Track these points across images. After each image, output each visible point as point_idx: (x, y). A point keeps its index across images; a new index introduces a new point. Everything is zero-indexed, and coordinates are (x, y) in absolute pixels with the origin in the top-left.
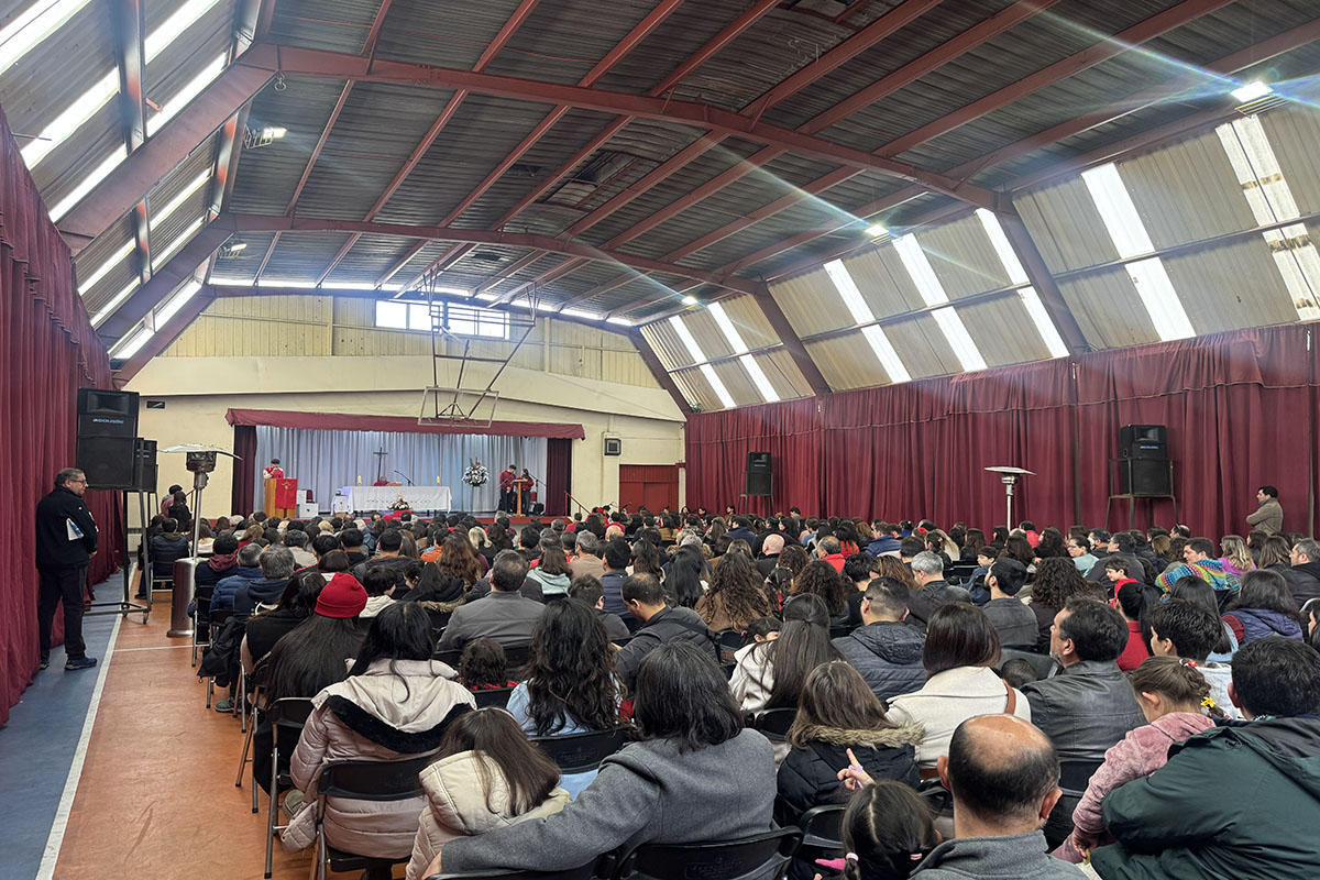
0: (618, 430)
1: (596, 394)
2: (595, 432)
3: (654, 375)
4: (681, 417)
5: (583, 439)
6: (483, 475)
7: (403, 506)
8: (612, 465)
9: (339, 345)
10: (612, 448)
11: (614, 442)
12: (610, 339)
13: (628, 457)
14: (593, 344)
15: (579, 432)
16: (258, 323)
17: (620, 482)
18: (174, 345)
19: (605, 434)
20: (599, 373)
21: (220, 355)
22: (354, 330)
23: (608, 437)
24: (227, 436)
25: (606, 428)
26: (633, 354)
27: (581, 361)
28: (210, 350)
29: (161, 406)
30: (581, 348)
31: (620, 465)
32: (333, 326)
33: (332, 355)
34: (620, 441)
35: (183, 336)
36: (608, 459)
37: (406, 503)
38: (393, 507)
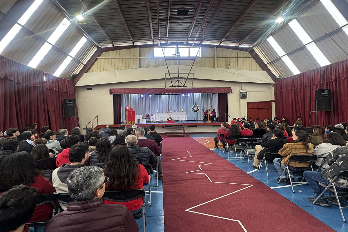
0: (245, 89)
1: (236, 75)
2: (236, 90)
3: (260, 66)
4: (272, 82)
5: (232, 93)
6: (197, 108)
7: (170, 119)
8: (244, 102)
9: (142, 65)
10: (244, 96)
11: (244, 93)
12: (241, 54)
13: (250, 99)
14: (234, 56)
15: (230, 90)
16: (116, 59)
17: (247, 109)
18: (91, 69)
19: (241, 90)
20: (237, 67)
21: (105, 71)
22: (147, 59)
23: (242, 91)
24: (111, 98)
25: (241, 88)
26: (251, 58)
27: (229, 63)
28: (102, 69)
29: (91, 89)
30: (229, 58)
31: (247, 102)
32: (140, 58)
33: (140, 68)
34: (246, 93)
35: (94, 66)
36: (242, 100)
37: (172, 118)
38: (167, 120)
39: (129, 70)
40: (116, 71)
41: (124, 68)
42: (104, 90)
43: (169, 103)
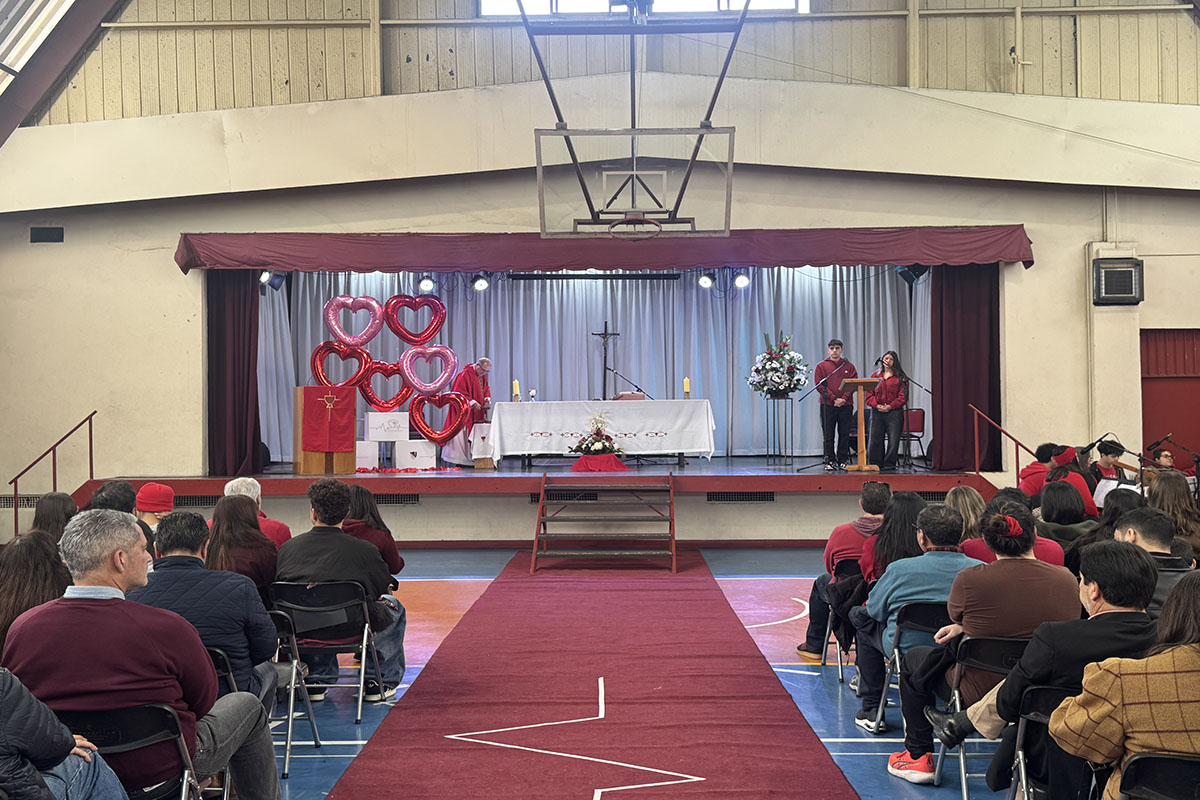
0: (1133, 236)
1: (1061, 137)
2: (1062, 245)
5: (1028, 264)
6: (791, 371)
7: (598, 446)
8: (1119, 330)
9: (401, 70)
10: (1117, 284)
11: (1122, 267)
13: (1162, 311)
14: (1049, 5)
15: (1016, 248)
16: (226, 36)
17: (1142, 378)
18: (61, 102)
19: (1096, 246)
20: (1069, 77)
21: (152, 113)
22: (432, 31)
23: (1103, 254)
24: (188, 294)
25: (1097, 230)
26: (1172, 18)
27: (1013, 50)
28: (132, 105)
29: (56, 236)
30: (1012, 14)
31: (1143, 332)
32: (383, 26)
33: (384, 93)
34: (1139, 264)
35: (77, 80)
36: (1105, 316)
37: (608, 438)
38: (579, 449)
39: (312, 108)
40: (226, 117)
41: (281, 95)
42: (147, 243)
43: (605, 335)
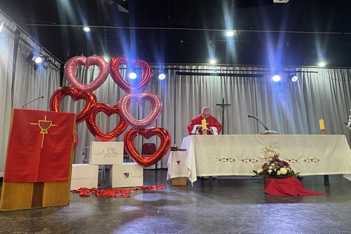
43: (223, 105)
